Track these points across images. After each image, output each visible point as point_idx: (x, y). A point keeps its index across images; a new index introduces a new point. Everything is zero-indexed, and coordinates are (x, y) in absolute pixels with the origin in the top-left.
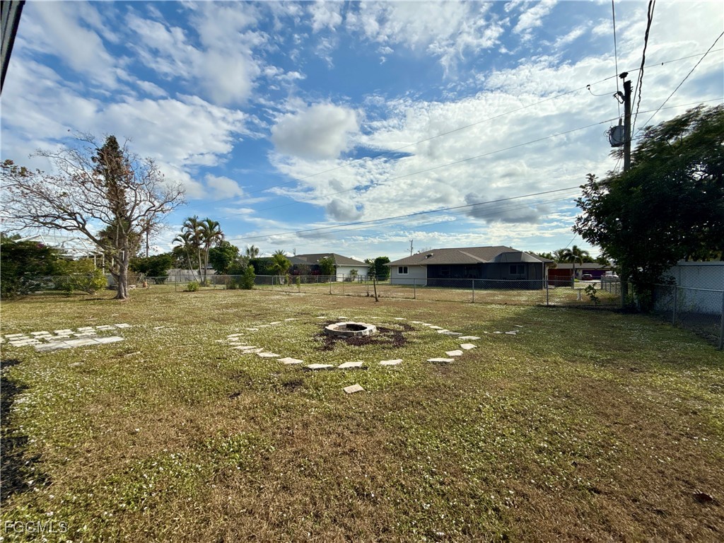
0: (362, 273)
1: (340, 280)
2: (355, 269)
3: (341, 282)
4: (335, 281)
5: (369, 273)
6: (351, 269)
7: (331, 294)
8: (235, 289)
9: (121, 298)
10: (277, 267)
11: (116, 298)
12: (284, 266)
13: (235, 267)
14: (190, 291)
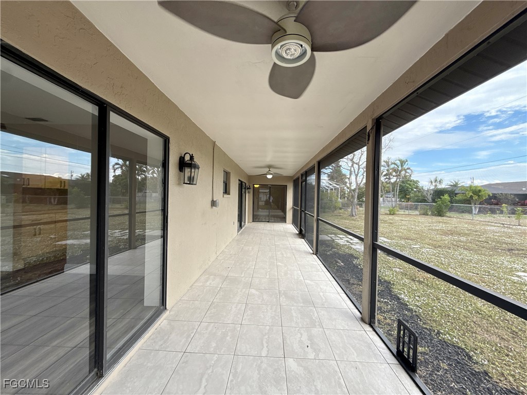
8: (427, 215)
9: (353, 216)
10: (471, 197)
11: (350, 216)
12: (479, 196)
13: (417, 196)
14: (390, 214)
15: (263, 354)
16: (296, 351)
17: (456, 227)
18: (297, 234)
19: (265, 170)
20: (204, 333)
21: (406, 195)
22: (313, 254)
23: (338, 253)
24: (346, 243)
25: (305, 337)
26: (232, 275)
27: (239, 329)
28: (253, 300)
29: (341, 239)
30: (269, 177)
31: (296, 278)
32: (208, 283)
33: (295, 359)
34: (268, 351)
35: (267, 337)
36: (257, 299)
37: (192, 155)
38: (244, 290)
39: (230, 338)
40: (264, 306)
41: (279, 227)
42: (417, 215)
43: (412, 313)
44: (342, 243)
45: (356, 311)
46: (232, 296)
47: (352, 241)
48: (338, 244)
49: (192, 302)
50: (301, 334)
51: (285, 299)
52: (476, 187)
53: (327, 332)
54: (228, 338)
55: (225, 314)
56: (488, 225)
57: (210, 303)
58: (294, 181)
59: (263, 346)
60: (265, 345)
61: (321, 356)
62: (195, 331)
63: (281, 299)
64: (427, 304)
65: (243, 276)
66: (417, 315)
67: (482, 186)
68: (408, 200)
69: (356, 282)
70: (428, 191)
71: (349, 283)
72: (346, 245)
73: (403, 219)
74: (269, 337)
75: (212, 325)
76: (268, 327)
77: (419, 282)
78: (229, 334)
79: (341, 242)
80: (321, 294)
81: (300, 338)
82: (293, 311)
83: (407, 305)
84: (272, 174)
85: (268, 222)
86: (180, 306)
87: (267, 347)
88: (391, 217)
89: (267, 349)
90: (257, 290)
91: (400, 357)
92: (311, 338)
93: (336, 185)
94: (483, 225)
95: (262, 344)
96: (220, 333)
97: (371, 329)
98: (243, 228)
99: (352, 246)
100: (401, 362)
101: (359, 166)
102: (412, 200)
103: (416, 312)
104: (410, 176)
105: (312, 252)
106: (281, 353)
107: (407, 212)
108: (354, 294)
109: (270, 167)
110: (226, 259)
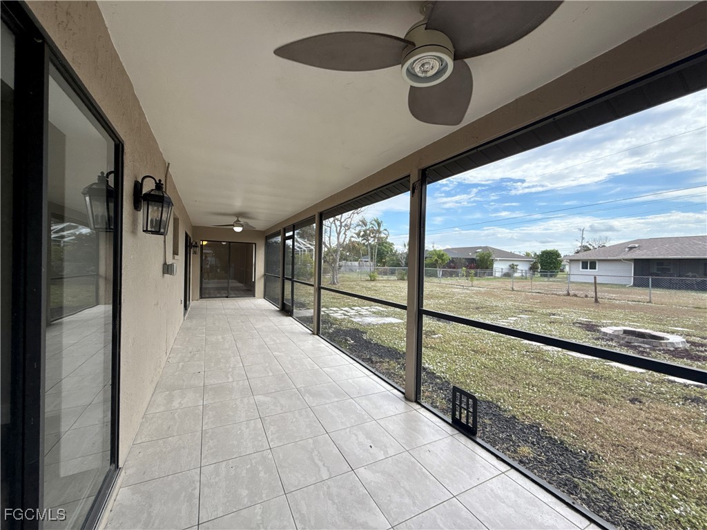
0: (523, 267)
1: (498, 274)
2: (515, 263)
3: (498, 278)
4: (492, 275)
5: (531, 268)
6: (511, 263)
7: (513, 290)
8: (404, 280)
9: (334, 283)
10: (436, 260)
11: (331, 284)
12: (442, 260)
13: (393, 260)
14: (371, 280)
15: (325, 476)
16: (362, 456)
17: (432, 291)
18: (278, 311)
19: (232, 220)
20: (217, 483)
21: (382, 259)
22: (314, 334)
23: (340, 329)
24: (344, 317)
25: (362, 438)
26: (212, 382)
27: (270, 456)
28: (267, 411)
29: (336, 312)
30: (238, 229)
31: (309, 368)
32: (176, 404)
33: (366, 467)
34: (328, 470)
35: (316, 453)
36: (272, 407)
37: (160, 181)
38: (246, 400)
39: (265, 473)
40: (288, 414)
41: (245, 303)
42: (395, 280)
43: (442, 380)
44: (339, 317)
45: (396, 391)
46: (231, 413)
47: (349, 314)
48: (336, 319)
49: (161, 442)
50: (356, 435)
51: (311, 398)
52: (440, 251)
53: (381, 423)
54: (262, 474)
55: (235, 443)
56: (452, 287)
57: (199, 434)
58: (266, 237)
59: (318, 466)
60: (320, 464)
61: (391, 452)
62: (198, 484)
63: (306, 398)
64: (450, 368)
65: (231, 380)
66: (446, 381)
67: (444, 250)
68: (384, 264)
69: (378, 360)
70: (401, 254)
71: (372, 362)
72: (344, 319)
73: (385, 285)
74: (319, 453)
75: (224, 464)
76: (311, 441)
77: (431, 347)
78: (260, 468)
79: (338, 315)
80: (350, 381)
81: (357, 439)
82: (330, 411)
83: (435, 374)
84: (242, 226)
85: (227, 297)
86: (141, 455)
87: (324, 465)
88: (373, 283)
89: (326, 469)
90: (265, 394)
91: (456, 424)
92: (368, 435)
93: (309, 246)
94: (449, 287)
95: (316, 465)
96: (245, 471)
97: (419, 407)
98: (189, 310)
99: (353, 319)
100: (460, 429)
101: (341, 223)
102: (387, 264)
103: (444, 378)
104: (387, 238)
105: (311, 332)
106: (346, 467)
107: (385, 277)
108: (383, 373)
109: (240, 215)
110: (187, 359)
